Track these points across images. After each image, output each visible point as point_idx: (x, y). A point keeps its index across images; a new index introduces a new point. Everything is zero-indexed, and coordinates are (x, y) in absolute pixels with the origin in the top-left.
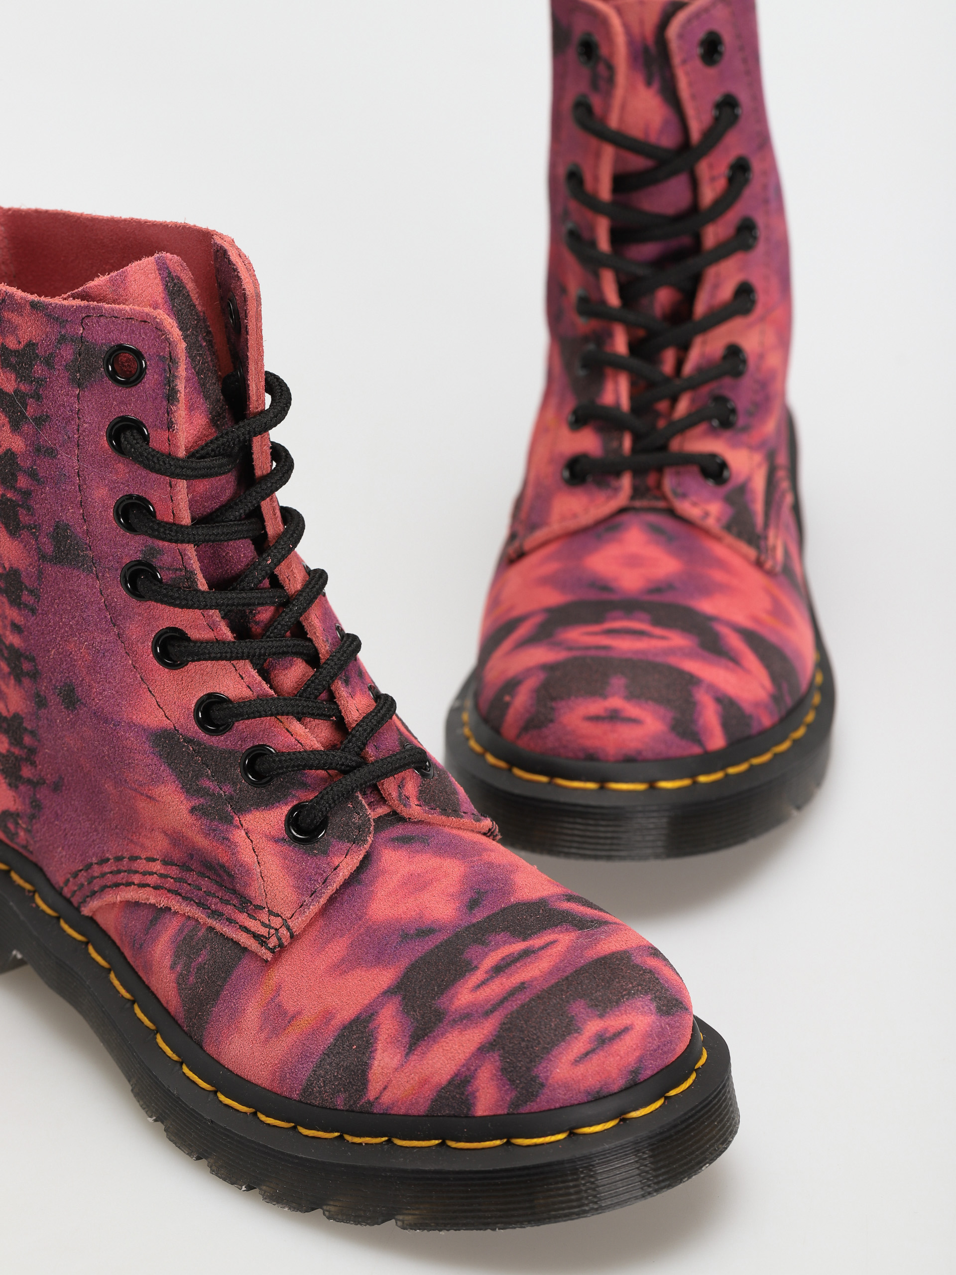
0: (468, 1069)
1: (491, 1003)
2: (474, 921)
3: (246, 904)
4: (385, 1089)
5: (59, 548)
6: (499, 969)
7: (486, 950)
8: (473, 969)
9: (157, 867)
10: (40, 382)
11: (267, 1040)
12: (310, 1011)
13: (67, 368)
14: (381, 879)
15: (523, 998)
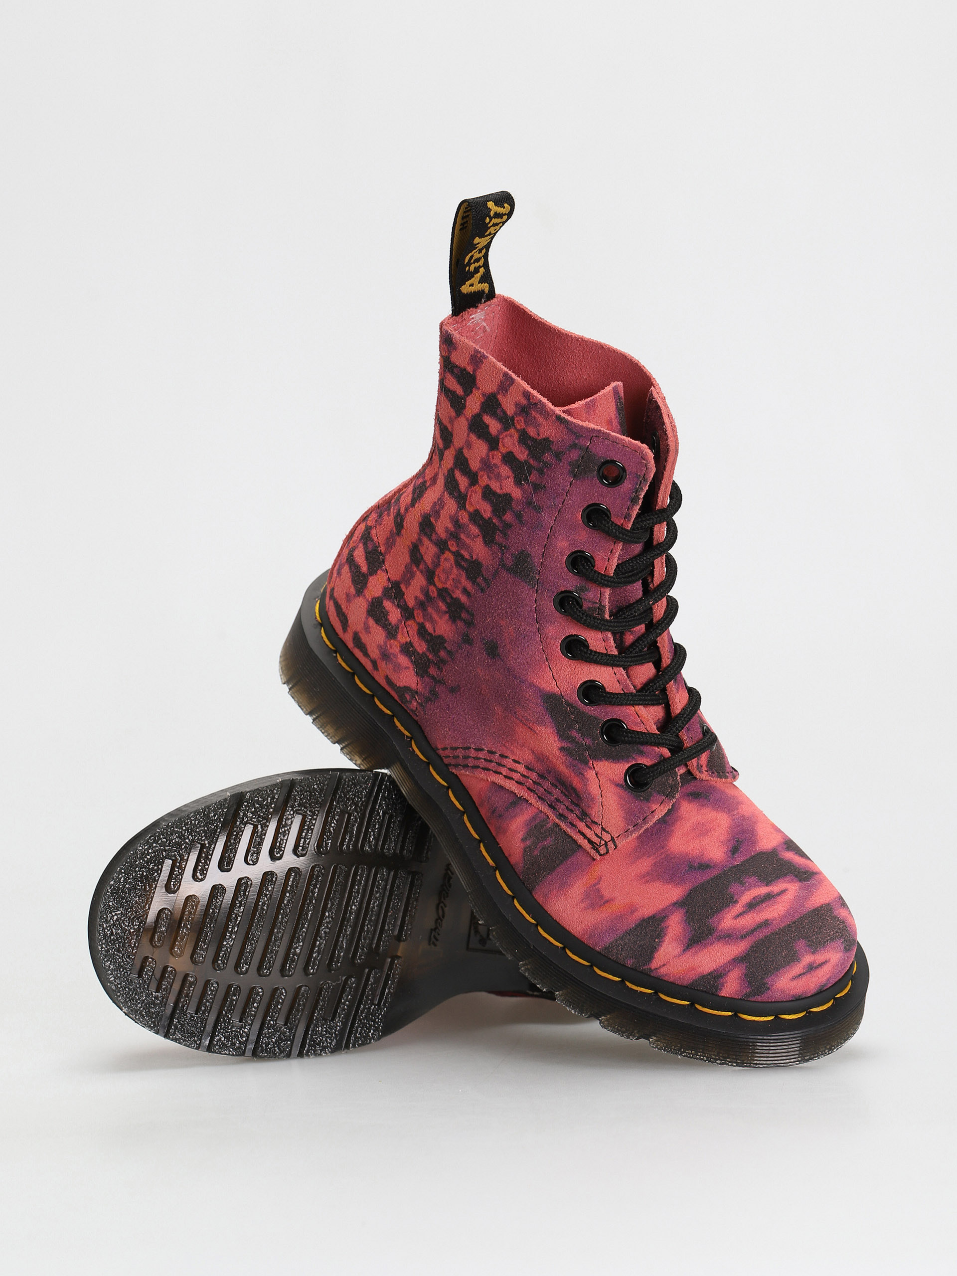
0: (724, 970)
1: (746, 930)
2: (736, 863)
3: (584, 815)
4: (664, 965)
5: (517, 565)
6: (752, 906)
7: (743, 888)
8: (735, 901)
9: (521, 768)
10: (546, 464)
11: (585, 909)
12: (620, 901)
13: (570, 464)
14: (678, 822)
15: (766, 931)
